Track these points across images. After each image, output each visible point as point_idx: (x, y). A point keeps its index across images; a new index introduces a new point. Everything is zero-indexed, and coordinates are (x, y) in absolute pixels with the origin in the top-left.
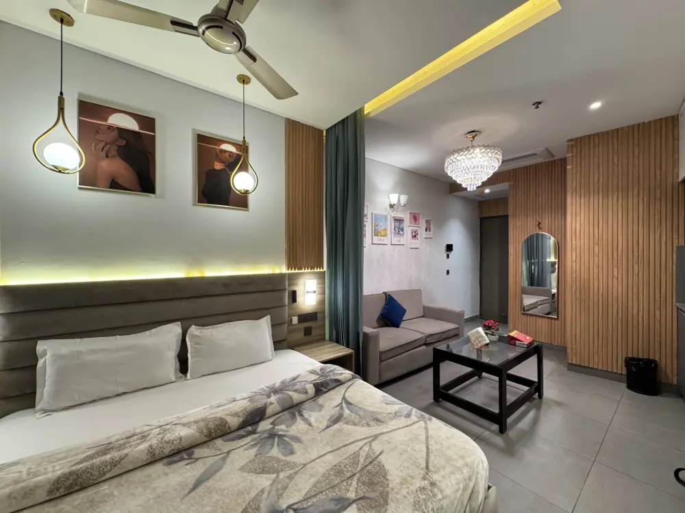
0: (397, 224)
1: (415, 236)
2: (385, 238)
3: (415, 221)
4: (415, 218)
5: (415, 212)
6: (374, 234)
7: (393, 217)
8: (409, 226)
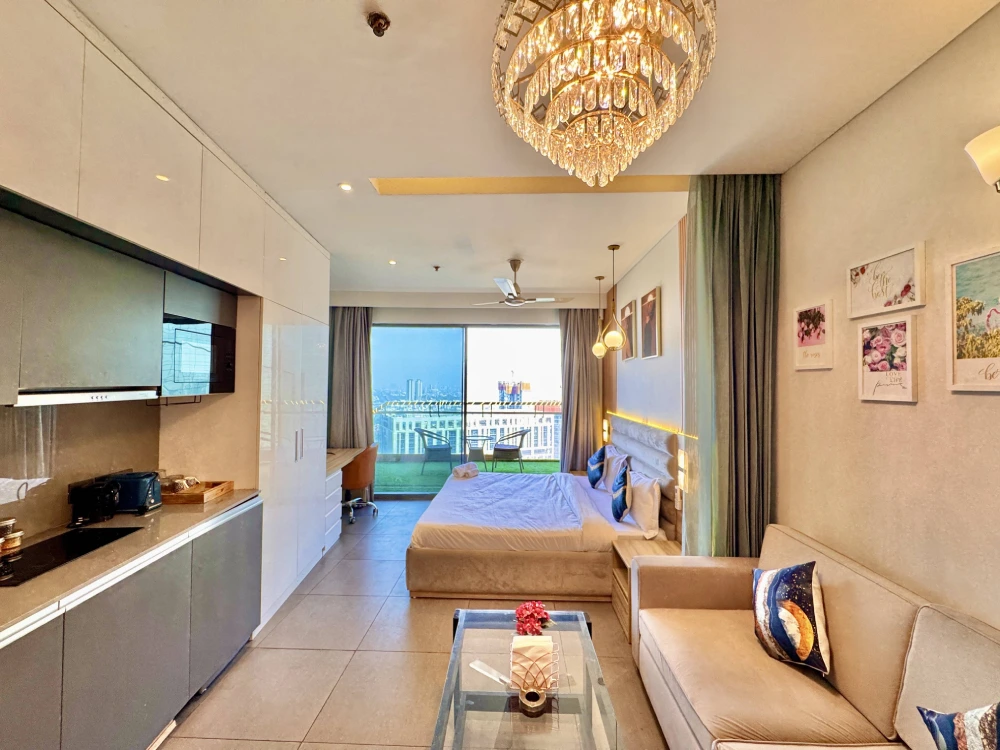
6: (960, 348)
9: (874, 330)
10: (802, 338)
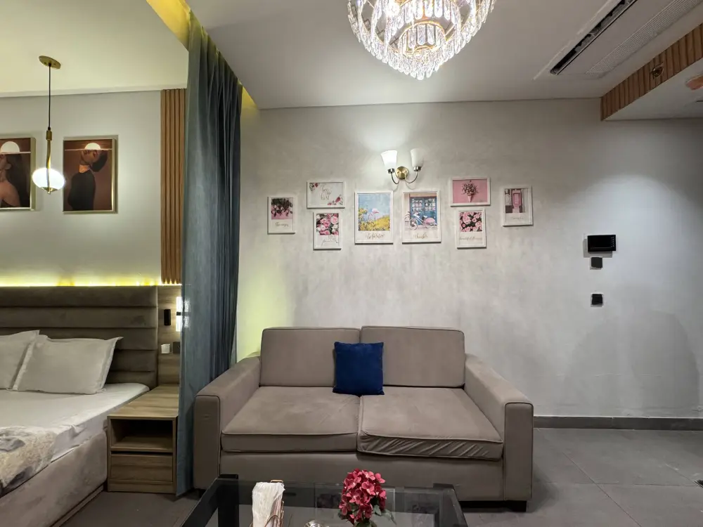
1: (472, 225)
2: (386, 232)
3: (472, 195)
4: (471, 190)
5: (469, 177)
6: (359, 227)
7: (406, 195)
8: (452, 207)
9: (322, 215)
10: (275, 215)
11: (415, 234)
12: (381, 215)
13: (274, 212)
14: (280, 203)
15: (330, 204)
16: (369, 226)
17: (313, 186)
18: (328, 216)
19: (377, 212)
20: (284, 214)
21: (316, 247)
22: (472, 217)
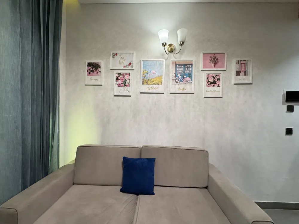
0: (180, 70)
1: (214, 82)
2: (160, 86)
3: (215, 64)
4: (215, 60)
5: (214, 52)
6: (143, 82)
7: (173, 62)
8: (202, 71)
9: (120, 74)
10: (90, 73)
11: (178, 87)
12: (157, 74)
13: (89, 71)
14: (93, 65)
15: (125, 67)
16: (149, 82)
17: (114, 55)
18: (123, 75)
19: (154, 72)
20: (95, 72)
21: (116, 94)
22: (214, 78)
